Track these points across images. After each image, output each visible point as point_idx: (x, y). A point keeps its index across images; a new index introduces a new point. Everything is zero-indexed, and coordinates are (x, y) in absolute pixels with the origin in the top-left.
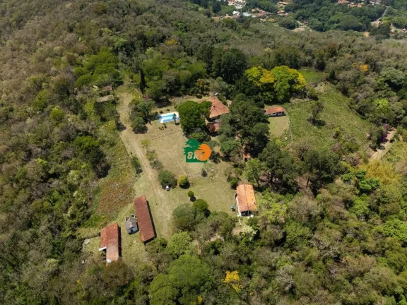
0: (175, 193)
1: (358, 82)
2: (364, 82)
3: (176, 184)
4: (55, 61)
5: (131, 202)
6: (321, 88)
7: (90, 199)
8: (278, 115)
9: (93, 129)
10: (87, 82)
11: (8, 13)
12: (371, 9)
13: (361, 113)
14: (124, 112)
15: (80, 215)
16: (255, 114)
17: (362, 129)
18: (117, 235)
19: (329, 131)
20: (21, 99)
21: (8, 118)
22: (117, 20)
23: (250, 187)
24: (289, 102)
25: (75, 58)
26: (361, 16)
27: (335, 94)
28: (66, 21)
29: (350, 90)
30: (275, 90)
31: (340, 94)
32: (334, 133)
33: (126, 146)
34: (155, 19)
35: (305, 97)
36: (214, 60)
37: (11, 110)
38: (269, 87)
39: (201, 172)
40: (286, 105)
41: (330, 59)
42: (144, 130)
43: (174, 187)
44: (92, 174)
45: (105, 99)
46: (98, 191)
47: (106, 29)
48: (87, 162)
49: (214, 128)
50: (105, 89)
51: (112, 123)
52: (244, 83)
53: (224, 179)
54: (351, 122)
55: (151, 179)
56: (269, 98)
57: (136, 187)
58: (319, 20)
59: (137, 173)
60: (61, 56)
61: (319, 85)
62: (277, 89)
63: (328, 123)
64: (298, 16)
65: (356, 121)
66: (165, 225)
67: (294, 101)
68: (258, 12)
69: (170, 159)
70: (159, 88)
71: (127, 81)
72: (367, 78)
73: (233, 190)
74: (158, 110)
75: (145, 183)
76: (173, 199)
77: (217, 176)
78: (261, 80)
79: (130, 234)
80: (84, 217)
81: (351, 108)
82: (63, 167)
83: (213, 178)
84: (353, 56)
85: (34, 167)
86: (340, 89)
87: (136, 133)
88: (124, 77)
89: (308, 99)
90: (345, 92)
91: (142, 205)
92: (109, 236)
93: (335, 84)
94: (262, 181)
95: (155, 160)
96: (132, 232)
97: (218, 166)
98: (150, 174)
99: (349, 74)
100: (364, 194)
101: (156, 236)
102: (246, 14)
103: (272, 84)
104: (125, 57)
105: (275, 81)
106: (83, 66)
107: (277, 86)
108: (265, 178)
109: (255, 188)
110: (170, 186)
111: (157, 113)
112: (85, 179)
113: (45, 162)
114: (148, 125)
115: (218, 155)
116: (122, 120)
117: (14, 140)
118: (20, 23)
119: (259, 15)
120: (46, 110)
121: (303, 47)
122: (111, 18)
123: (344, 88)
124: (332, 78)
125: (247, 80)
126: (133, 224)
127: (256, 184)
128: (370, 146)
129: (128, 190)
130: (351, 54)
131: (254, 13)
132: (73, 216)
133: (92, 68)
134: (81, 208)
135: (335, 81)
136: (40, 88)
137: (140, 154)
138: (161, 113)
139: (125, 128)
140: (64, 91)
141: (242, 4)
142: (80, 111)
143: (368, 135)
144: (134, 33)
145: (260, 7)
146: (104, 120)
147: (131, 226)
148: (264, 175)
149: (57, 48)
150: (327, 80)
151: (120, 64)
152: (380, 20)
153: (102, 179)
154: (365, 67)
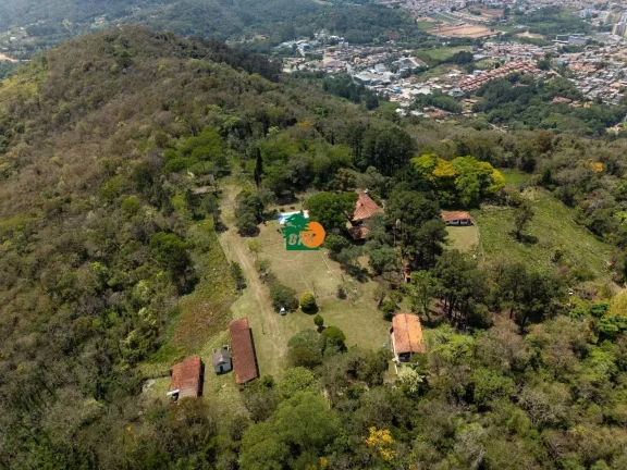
0: (293, 319)
1: (588, 187)
2: (599, 186)
3: (297, 307)
4: (138, 143)
5: (225, 329)
6: (530, 195)
7: (163, 323)
8: (460, 223)
9: (179, 227)
10: (179, 169)
11: (85, 91)
12: (605, 110)
13: (595, 231)
14: (227, 209)
15: (144, 344)
16: (424, 208)
17: (599, 254)
18: (198, 372)
19: (544, 251)
20: (84, 188)
21: (61, 211)
22: (231, 97)
23: (414, 318)
24: (478, 208)
25: (167, 140)
26: (590, 119)
27: (551, 203)
28: (160, 98)
29: (576, 197)
30: (457, 188)
31: (560, 204)
32: (553, 255)
33: (226, 251)
34: (284, 98)
35: (504, 205)
36: (365, 142)
37: (68, 201)
38: (447, 183)
39: (336, 291)
40: (474, 212)
41: (543, 155)
42: (254, 232)
43: (292, 312)
44: (171, 287)
45: (203, 190)
46: (175, 313)
47: (215, 106)
48: (165, 270)
49: (360, 233)
50: (203, 179)
51: (209, 222)
52: (408, 173)
53: (374, 306)
54: (580, 243)
55: (257, 297)
56: (447, 199)
57: (234, 308)
58: (525, 123)
59: (239, 289)
60: (149, 136)
61: (526, 191)
62: (459, 187)
63: (542, 240)
64: (493, 118)
65: (589, 242)
66: (275, 363)
67: (487, 207)
68: (433, 111)
69: (290, 272)
70: (281, 176)
71: (236, 170)
72: (602, 181)
73: (387, 322)
74: (278, 208)
75: (248, 304)
76: (290, 328)
77: (362, 300)
78: (434, 172)
79: (218, 374)
80: (150, 347)
81: (579, 224)
82: (129, 276)
83: (356, 303)
84: (578, 151)
85: (87, 274)
86: (560, 198)
87: (243, 236)
88: (232, 167)
89: (508, 207)
90: (569, 201)
91: (242, 331)
92: (185, 374)
93: (552, 190)
94: (435, 313)
95: (267, 271)
96: (221, 372)
97: (364, 286)
98: (257, 290)
99: (574, 174)
100: (606, 341)
101: (258, 376)
102: (415, 113)
103: (453, 178)
104: (237, 141)
105: (457, 175)
106: (176, 149)
107: (460, 183)
108: (439, 310)
109: (422, 322)
110: (286, 309)
111: (275, 211)
112: (159, 294)
113: (104, 268)
114: (261, 226)
115: (365, 271)
116: (223, 218)
117: (64, 237)
118: (98, 102)
119: (435, 114)
120: (117, 200)
121: (500, 140)
122: (222, 95)
123: (566, 195)
124: (547, 182)
125: (413, 170)
126: (224, 357)
127: (424, 317)
128: (613, 280)
129: (222, 313)
130: (575, 148)
131: (427, 111)
132: (134, 345)
133: (187, 153)
134: (148, 334)
135: (551, 186)
136: (113, 174)
137: (246, 264)
138: (283, 211)
139: (227, 229)
140: (145, 178)
141: (410, 101)
142: (164, 204)
143: (609, 264)
144: (253, 112)
145: (436, 105)
146: (198, 218)
147: (221, 360)
148: (438, 305)
149: (143, 128)
150: (539, 184)
151: (229, 151)
152: (621, 126)
153: (185, 297)
154: (599, 167)
